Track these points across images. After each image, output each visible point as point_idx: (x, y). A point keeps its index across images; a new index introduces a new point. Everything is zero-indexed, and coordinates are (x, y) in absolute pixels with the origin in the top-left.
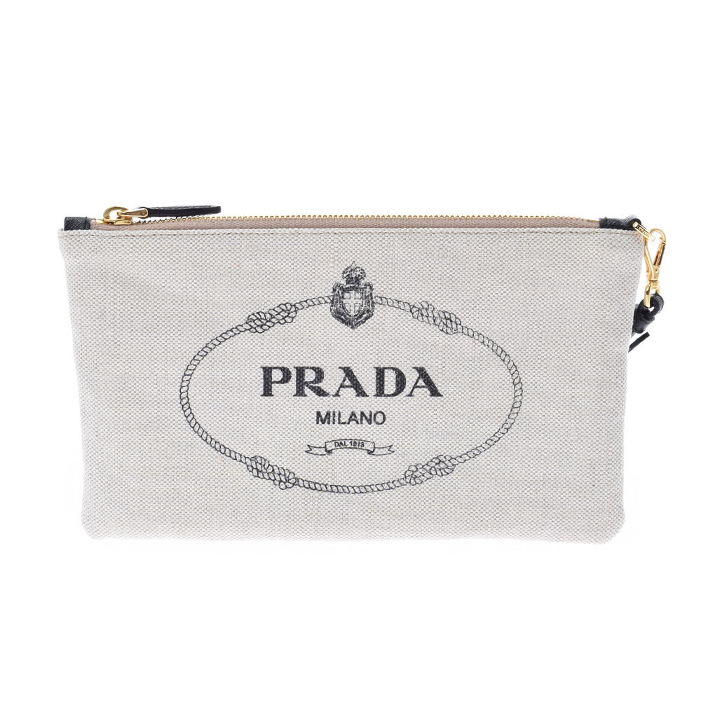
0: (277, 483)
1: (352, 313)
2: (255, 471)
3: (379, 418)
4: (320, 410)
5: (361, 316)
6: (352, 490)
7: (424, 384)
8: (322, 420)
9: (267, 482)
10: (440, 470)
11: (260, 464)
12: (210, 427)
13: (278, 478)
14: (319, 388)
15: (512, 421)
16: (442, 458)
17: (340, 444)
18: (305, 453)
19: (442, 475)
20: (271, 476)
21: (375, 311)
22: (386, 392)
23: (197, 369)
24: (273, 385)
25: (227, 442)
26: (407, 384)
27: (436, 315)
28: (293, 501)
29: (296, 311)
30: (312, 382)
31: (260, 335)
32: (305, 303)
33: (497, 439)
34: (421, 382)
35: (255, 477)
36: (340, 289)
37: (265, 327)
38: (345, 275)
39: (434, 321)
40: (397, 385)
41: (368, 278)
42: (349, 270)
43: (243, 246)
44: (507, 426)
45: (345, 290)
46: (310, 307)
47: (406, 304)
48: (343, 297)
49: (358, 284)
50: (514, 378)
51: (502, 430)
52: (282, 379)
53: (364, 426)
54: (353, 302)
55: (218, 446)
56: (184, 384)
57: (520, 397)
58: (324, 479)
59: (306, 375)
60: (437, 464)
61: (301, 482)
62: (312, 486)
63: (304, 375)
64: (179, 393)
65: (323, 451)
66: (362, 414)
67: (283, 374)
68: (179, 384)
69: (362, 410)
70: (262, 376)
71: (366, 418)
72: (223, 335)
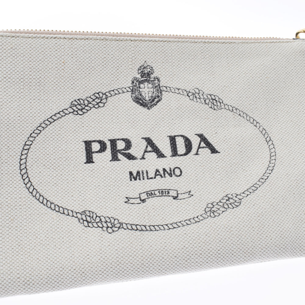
0: (105, 229)
1: (147, 99)
2: (85, 222)
3: (177, 172)
4: (132, 170)
5: (153, 101)
6: (166, 227)
7: (204, 145)
8: (134, 178)
9: (96, 229)
10: (231, 204)
11: (89, 216)
12: (45, 191)
13: (105, 225)
14: (129, 153)
15: (273, 165)
16: (229, 196)
17: (150, 194)
18: (124, 203)
19: (233, 208)
20: (99, 224)
21: (163, 96)
22: (179, 153)
23: (33, 144)
24: (93, 154)
25: (60, 202)
26: (193, 146)
27: (205, 97)
28: (120, 241)
29: (106, 98)
30: (123, 150)
31: (80, 116)
32: (112, 92)
33: (266, 178)
34: (203, 144)
35: (86, 227)
36: (137, 81)
37: (84, 111)
38: (140, 71)
39: (205, 101)
40: (186, 147)
41: (156, 73)
42: (142, 67)
43: (66, 47)
44: (270, 168)
45: (141, 82)
46: (116, 95)
47: (183, 91)
48: (139, 87)
49: (149, 77)
50: (266, 137)
51: (268, 171)
52: (100, 149)
53: (167, 178)
54: (147, 91)
55: (53, 206)
56: (23, 157)
57: (274, 149)
58: (143, 221)
59: (118, 145)
60: (227, 200)
61: (124, 225)
62: (134, 227)
63: (116, 145)
64: (19, 164)
65: (138, 201)
66: (164, 170)
67: (101, 145)
68: (19, 157)
69: (164, 167)
70: (84, 148)
71: (168, 173)
72: (53, 117)
